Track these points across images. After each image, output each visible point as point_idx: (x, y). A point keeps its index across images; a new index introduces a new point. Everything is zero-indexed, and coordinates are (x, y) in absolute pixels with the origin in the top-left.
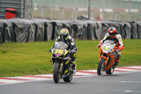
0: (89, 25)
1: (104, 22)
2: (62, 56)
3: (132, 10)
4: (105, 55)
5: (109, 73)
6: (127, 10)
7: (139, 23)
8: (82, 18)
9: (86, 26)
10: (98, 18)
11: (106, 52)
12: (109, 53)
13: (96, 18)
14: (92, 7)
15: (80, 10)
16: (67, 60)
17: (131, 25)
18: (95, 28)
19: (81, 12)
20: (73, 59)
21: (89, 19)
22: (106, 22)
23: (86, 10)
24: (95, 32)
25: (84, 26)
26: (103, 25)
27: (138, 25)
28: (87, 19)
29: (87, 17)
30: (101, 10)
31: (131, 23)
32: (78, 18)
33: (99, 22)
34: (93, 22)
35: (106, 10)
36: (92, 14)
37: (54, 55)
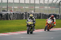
0: (7, 13)
1: (14, 12)
2: (31, 24)
3: (26, 7)
4: (48, 24)
5: (48, 30)
6: (24, 7)
7: (29, 12)
8: (4, 11)
9: (6, 14)
10: (11, 11)
11: (49, 23)
12: (50, 24)
13: (10, 11)
14: (8, 6)
15: (3, 7)
16: (32, 26)
17: (26, 14)
18: (10, 15)
19: (4, 8)
20: (34, 26)
21: (7, 11)
22: (15, 12)
23: (6, 7)
24: (10, 17)
25: (5, 14)
26: (13, 13)
27: (28, 14)
28: (6, 11)
29: (6, 10)
30: (12, 7)
31: (25, 13)
32: (2, 11)
33: (12, 13)
34: (9, 12)
35: (15, 7)
36: (8, 9)
37: (28, 24)
